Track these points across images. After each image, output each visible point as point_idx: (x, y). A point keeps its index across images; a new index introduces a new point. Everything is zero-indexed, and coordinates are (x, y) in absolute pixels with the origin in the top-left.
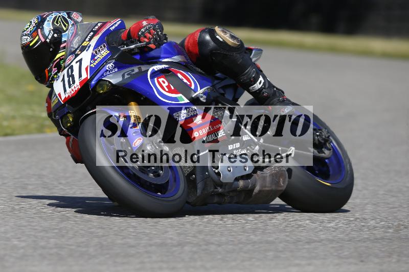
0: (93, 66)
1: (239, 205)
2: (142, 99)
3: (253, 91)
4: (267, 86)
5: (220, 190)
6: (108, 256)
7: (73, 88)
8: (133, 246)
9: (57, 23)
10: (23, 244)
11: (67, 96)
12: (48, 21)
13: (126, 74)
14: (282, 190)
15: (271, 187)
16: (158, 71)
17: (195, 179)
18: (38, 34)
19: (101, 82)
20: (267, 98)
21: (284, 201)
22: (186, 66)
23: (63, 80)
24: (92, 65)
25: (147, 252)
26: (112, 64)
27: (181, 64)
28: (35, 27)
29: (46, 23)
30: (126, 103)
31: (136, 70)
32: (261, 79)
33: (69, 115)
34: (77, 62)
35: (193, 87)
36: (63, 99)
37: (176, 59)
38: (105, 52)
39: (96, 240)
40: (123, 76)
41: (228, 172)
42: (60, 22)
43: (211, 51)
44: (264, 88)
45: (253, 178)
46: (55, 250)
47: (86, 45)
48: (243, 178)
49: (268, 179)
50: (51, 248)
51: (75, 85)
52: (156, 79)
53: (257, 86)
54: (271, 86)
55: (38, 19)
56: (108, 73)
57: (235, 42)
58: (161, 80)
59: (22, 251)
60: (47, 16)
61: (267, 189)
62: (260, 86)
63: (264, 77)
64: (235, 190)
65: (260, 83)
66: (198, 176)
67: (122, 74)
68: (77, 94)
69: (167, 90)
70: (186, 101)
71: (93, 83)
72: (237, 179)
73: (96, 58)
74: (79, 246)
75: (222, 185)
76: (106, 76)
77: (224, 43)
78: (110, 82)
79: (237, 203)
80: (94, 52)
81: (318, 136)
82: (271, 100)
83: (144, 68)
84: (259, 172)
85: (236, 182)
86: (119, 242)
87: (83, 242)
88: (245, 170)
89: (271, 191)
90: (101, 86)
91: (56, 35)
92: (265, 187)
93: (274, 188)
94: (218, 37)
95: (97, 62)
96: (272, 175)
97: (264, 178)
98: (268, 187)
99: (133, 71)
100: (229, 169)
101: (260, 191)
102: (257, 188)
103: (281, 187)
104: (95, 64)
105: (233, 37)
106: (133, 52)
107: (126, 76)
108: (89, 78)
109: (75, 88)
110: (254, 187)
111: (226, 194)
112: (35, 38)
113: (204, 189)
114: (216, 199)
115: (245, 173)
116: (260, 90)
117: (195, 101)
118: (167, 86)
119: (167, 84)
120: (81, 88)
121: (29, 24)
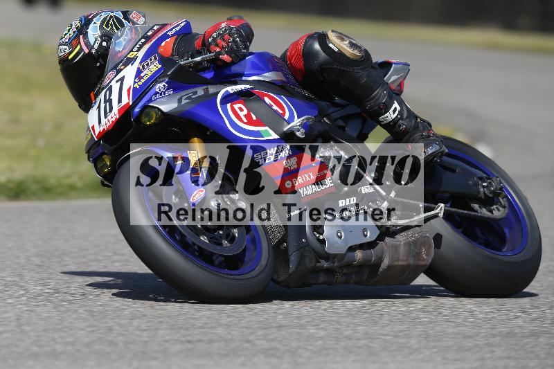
0: (138, 87)
1: (361, 287)
2: (208, 133)
3: (385, 122)
4: (405, 116)
5: (325, 264)
6: (435, 350)
7: (109, 117)
8: (469, 337)
9: (107, 26)
10: (322, 333)
11: (102, 129)
12: (95, 23)
13: (184, 98)
14: (425, 265)
15: (407, 260)
16: (235, 93)
17: (287, 248)
18: (79, 43)
19: (147, 110)
20: (406, 132)
21: (434, 280)
22: (282, 87)
23: (99, 107)
24: (136, 85)
25: (488, 345)
26: (164, 83)
27: (274, 84)
28: (76, 32)
29: (91, 26)
30: (186, 140)
31: (200, 91)
32: (396, 105)
33: (105, 156)
34: (117, 81)
35: (286, 117)
36: (97, 133)
37: (268, 76)
38: (155, 66)
39: (420, 328)
40: (180, 101)
41: (337, 239)
42: (111, 25)
43: (321, 66)
44: (402, 119)
45: (378, 248)
46: (365, 342)
47: (132, 56)
48: (361, 247)
49: (402, 250)
50: (358, 339)
51: (112, 114)
52: (229, 105)
53: (390, 116)
54: (412, 115)
55: (81, 21)
56: (158, 96)
57: (356, 52)
58: (236, 106)
59: (320, 342)
60: (94, 17)
61: (401, 263)
62: (394, 116)
63: (401, 103)
64: (350, 265)
65: (394, 112)
66: (292, 245)
67: (178, 97)
68: (114, 126)
69: (245, 121)
70: (275, 136)
71: (137, 110)
72: (352, 249)
73: (142, 75)
74: (397, 337)
75: (328, 257)
76: (155, 100)
77: (340, 54)
78: (159, 109)
79: (357, 283)
80: (141, 67)
81: (484, 187)
82: (412, 136)
83: (212, 89)
84: (387, 239)
85: (350, 254)
86: (451, 330)
87: (401, 331)
88: (366, 236)
89: (408, 266)
90: (148, 115)
91: (104, 44)
92: (398, 260)
93: (411, 261)
94: (331, 45)
95: (143, 81)
96: (408, 244)
97: (396, 248)
98: (402, 261)
99: (195, 93)
100: (339, 234)
101: (390, 267)
102: (386, 263)
103: (424, 260)
104: (140, 83)
105: (352, 45)
106: (200, 67)
107: (184, 102)
108: (131, 103)
109: (112, 118)
110: (380, 260)
111: (337, 270)
112: (75, 48)
113: (299, 263)
114: (322, 278)
115: (364, 240)
116: (395, 121)
117: (288, 137)
118: (245, 116)
119: (245, 112)
120: (120, 118)
121: (68, 28)
